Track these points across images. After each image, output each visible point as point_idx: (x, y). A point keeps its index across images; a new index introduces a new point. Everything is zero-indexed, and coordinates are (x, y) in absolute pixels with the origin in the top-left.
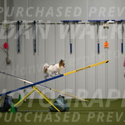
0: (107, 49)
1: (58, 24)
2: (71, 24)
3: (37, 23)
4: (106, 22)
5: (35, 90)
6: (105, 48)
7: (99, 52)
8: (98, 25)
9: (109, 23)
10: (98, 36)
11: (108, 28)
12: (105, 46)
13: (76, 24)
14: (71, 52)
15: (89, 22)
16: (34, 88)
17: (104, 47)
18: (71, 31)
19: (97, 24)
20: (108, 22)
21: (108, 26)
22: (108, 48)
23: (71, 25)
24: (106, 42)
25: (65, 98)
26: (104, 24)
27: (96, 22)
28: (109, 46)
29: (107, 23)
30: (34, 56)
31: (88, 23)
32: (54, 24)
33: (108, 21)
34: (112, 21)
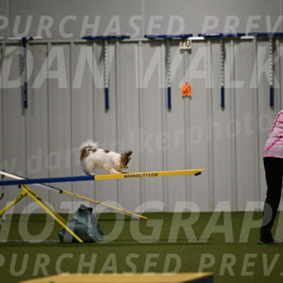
0: (187, 99)
1: (76, 43)
2: (106, 43)
3: (30, 42)
4: (184, 38)
5: (26, 194)
6: (183, 97)
7: (169, 106)
8: (168, 45)
9: (193, 41)
10: (169, 75)
11: (189, 51)
12: (185, 92)
13: (118, 43)
14: (107, 107)
15: (146, 39)
16: (25, 189)
17: (182, 95)
18: (106, 59)
19: (166, 45)
20: (190, 38)
21: (190, 48)
22: (190, 97)
23: (106, 47)
24: (187, 84)
25: (93, 211)
26: (181, 44)
27: (162, 39)
28: (192, 94)
29: (188, 42)
30: (24, 117)
31: (144, 42)
32: (69, 43)
33: (191, 36)
34: (200, 35)
